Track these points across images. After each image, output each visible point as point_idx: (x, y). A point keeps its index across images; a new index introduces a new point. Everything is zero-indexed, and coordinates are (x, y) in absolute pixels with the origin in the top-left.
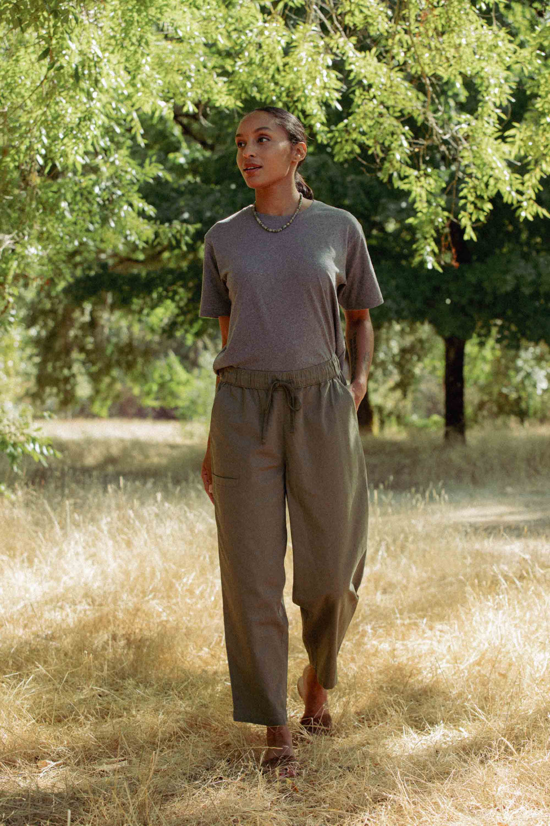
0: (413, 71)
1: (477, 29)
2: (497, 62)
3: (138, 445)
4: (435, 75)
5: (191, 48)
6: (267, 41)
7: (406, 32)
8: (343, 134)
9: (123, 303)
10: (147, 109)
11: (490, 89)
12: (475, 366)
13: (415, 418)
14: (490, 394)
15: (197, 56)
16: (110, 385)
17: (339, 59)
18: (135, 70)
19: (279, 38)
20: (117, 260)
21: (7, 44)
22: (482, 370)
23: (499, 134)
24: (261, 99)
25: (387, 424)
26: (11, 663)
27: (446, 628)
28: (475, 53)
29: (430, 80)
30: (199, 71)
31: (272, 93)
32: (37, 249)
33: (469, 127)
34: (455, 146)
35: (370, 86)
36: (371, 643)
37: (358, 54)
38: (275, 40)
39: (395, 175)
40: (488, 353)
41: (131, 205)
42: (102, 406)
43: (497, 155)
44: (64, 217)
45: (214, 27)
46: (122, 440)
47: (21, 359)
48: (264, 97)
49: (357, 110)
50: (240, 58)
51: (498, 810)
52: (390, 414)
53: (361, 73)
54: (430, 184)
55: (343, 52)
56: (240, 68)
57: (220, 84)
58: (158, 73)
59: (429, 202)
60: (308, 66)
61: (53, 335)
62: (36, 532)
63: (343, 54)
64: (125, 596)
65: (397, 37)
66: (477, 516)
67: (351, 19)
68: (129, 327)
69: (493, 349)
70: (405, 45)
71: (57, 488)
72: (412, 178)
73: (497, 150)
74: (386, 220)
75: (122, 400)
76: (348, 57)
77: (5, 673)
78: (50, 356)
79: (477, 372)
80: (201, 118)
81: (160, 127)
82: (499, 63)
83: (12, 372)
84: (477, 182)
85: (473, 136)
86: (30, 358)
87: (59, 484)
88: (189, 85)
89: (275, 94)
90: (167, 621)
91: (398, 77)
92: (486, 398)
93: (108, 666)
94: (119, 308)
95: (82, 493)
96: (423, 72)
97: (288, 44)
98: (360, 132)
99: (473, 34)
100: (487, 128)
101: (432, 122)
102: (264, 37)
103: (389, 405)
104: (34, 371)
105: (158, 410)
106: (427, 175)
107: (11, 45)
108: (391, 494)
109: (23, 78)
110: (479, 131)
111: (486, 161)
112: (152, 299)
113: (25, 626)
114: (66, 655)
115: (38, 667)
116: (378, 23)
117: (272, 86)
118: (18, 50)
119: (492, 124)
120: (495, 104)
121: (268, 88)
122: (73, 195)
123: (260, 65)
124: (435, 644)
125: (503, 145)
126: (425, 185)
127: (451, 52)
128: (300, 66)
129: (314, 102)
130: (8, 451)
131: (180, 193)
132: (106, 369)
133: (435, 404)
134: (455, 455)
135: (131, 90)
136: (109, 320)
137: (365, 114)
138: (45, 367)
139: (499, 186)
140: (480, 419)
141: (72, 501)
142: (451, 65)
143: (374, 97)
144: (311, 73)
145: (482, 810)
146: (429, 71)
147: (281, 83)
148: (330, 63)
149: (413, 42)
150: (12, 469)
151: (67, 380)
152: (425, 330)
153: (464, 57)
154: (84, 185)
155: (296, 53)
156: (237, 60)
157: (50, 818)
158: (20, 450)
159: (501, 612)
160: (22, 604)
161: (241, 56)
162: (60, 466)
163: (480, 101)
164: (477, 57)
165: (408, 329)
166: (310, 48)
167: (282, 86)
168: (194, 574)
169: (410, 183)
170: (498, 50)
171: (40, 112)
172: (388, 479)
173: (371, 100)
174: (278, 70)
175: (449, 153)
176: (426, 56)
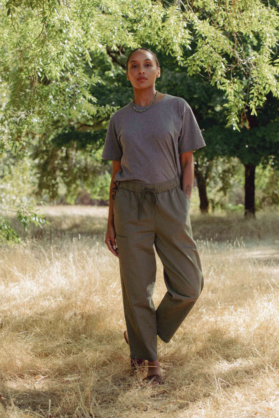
0: (228, 30)
1: (260, 8)
2: (270, 25)
3: (89, 218)
4: (239, 32)
5: (116, 18)
6: (154, 15)
7: (224, 10)
8: (192, 61)
9: (82, 147)
10: (93, 49)
11: (266, 39)
12: (260, 179)
13: (230, 206)
14: (268, 193)
15: (118, 22)
16: (75, 189)
17: (190, 23)
18: (87, 29)
19: (160, 13)
20: (79, 125)
21: (23, 16)
22: (264, 182)
23: (271, 62)
24: (150, 44)
25: (216, 209)
26: (22, 326)
27: (243, 310)
28: (259, 21)
29: (236, 34)
30: (119, 29)
31: (156, 40)
32: (37, 119)
33: (256, 58)
34: (249, 68)
35: (206, 37)
36: (205, 318)
37: (200, 21)
38: (158, 14)
39: (218, 82)
40: (267, 172)
41: (85, 97)
42: (71, 199)
43: (270, 73)
44: (51, 103)
45: (127, 7)
46: (82, 216)
47: (31, 175)
48: (152, 42)
49: (199, 50)
50: (140, 23)
51: (267, 401)
52: (218, 203)
53: (201, 31)
54: (235, 87)
55: (192, 20)
56: (140, 28)
57: (130, 36)
58: (98, 31)
59: (235, 96)
60: (174, 27)
61: (46, 163)
62: (37, 262)
63: (193, 21)
64: (81, 294)
65: (220, 13)
66: (260, 255)
67: (197, 3)
68: (85, 159)
69: (270, 170)
70: (224, 17)
71: (48, 240)
72: (227, 84)
73: (270, 70)
74: (216, 106)
75: (82, 196)
76: (195, 23)
77: (19, 332)
78: (45, 174)
79: (261, 182)
80: (121, 53)
81: (101, 58)
82: (272, 26)
83: (26, 181)
84: (259, 86)
85: (258, 63)
86: (35, 174)
87: (49, 237)
88: (114, 37)
89: (157, 41)
90: (102, 307)
91: (220, 33)
92: (266, 195)
93: (72, 328)
94: (80, 149)
95: (61, 242)
96: (233, 30)
97: (164, 16)
98: (200, 61)
99: (258, 11)
100: (265, 59)
101: (237, 55)
102: (152, 12)
103: (217, 199)
104: (37, 181)
105: (100, 200)
106: (234, 83)
107: (24, 16)
108: (217, 243)
109: (30, 33)
110: (261, 60)
111: (264, 75)
112: (97, 145)
113: (31, 309)
114: (51, 323)
115: (36, 329)
116: (210, 5)
117: (156, 37)
118: (28, 19)
119: (267, 57)
120: (269, 46)
121: (154, 38)
122: (56, 92)
123: (150, 27)
124: (238, 319)
125: (273, 67)
126: (233, 88)
127: (247, 21)
128: (170, 27)
129: (177, 45)
130: (22, 221)
131: (110, 91)
132: (73, 180)
133: (240, 198)
134: (250, 224)
135: (85, 39)
136: (75, 155)
137: (203, 52)
138: (43, 179)
139: (271, 88)
140: (263, 206)
141: (55, 246)
142: (247, 27)
143: (208, 43)
144: (176, 30)
145: (259, 401)
146: (236, 30)
147: (161, 36)
148: (186, 26)
149: (227, 15)
150: (25, 230)
151: (53, 185)
152: (235, 161)
153: (254, 23)
154: (61, 87)
155: (168, 21)
156: (139, 24)
157: (41, 404)
158: (28, 220)
159: (271, 303)
160: (29, 297)
161: (140, 22)
162: (49, 229)
163: (262, 45)
164: (260, 23)
165: (226, 161)
166: (176, 18)
167: (161, 37)
168: (116, 283)
169: (226, 86)
170: (271, 19)
171: (39, 50)
172: (215, 236)
173: (206, 44)
174: (159, 29)
175: (246, 71)
176: (234, 22)
